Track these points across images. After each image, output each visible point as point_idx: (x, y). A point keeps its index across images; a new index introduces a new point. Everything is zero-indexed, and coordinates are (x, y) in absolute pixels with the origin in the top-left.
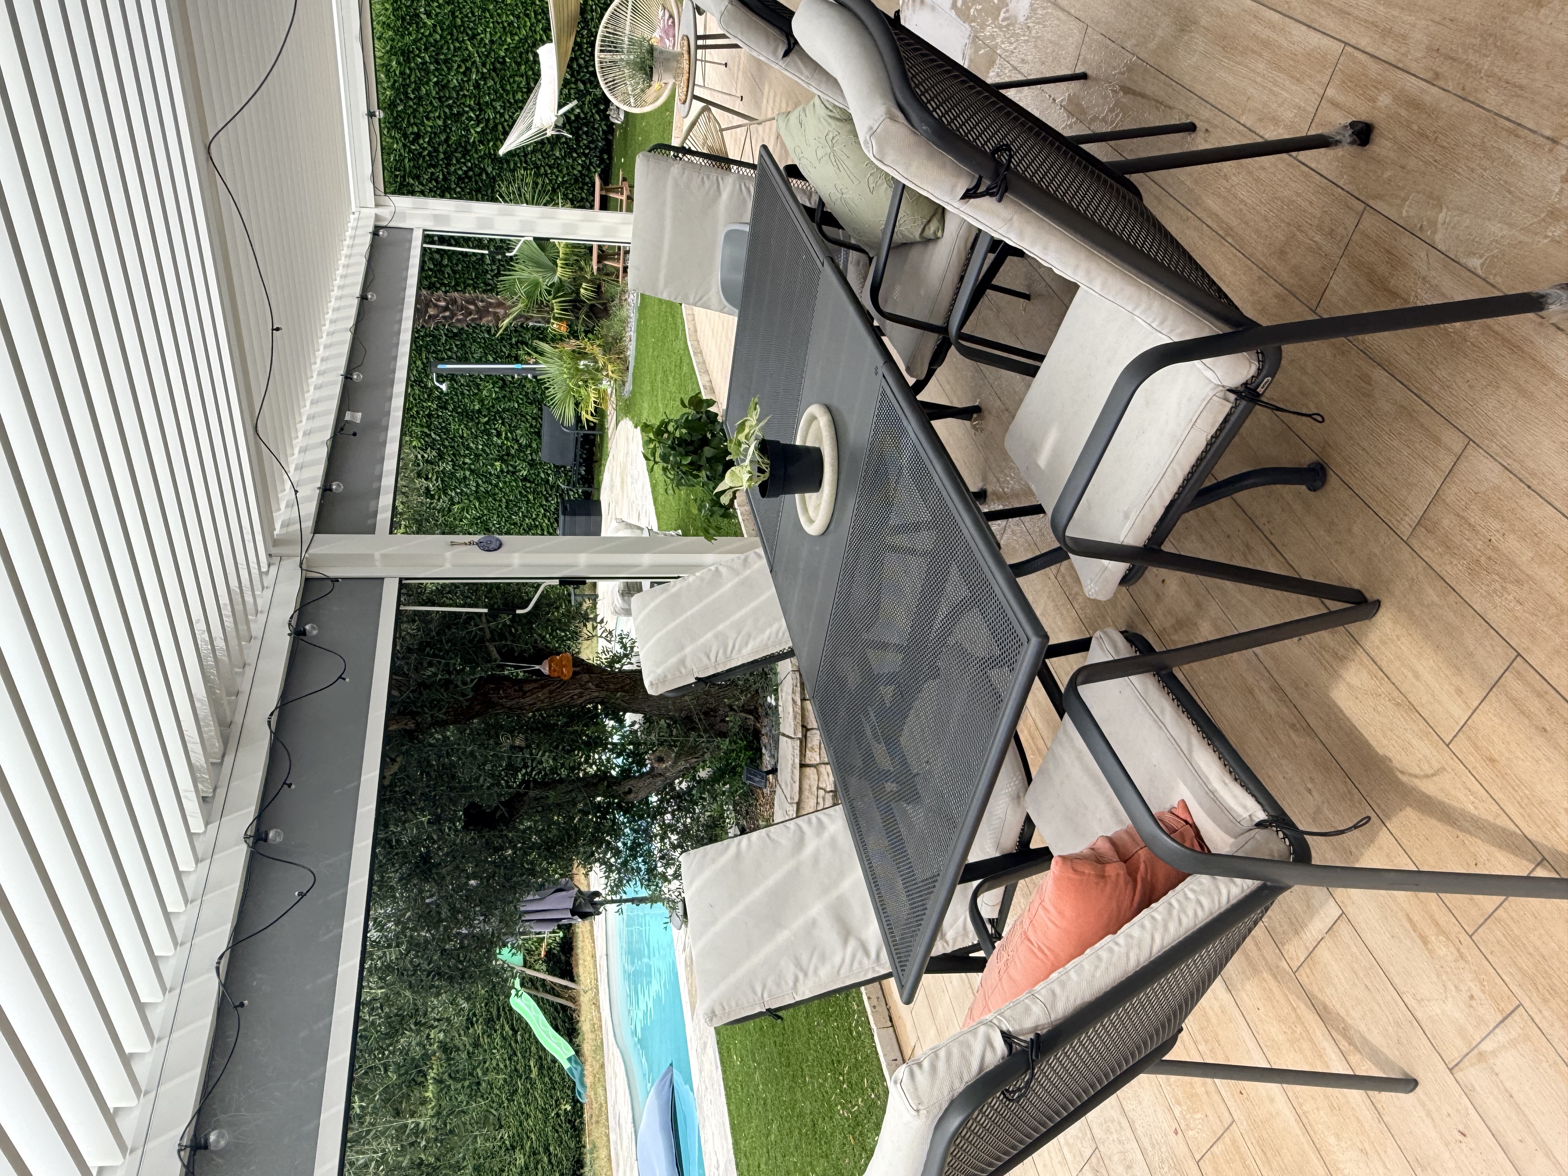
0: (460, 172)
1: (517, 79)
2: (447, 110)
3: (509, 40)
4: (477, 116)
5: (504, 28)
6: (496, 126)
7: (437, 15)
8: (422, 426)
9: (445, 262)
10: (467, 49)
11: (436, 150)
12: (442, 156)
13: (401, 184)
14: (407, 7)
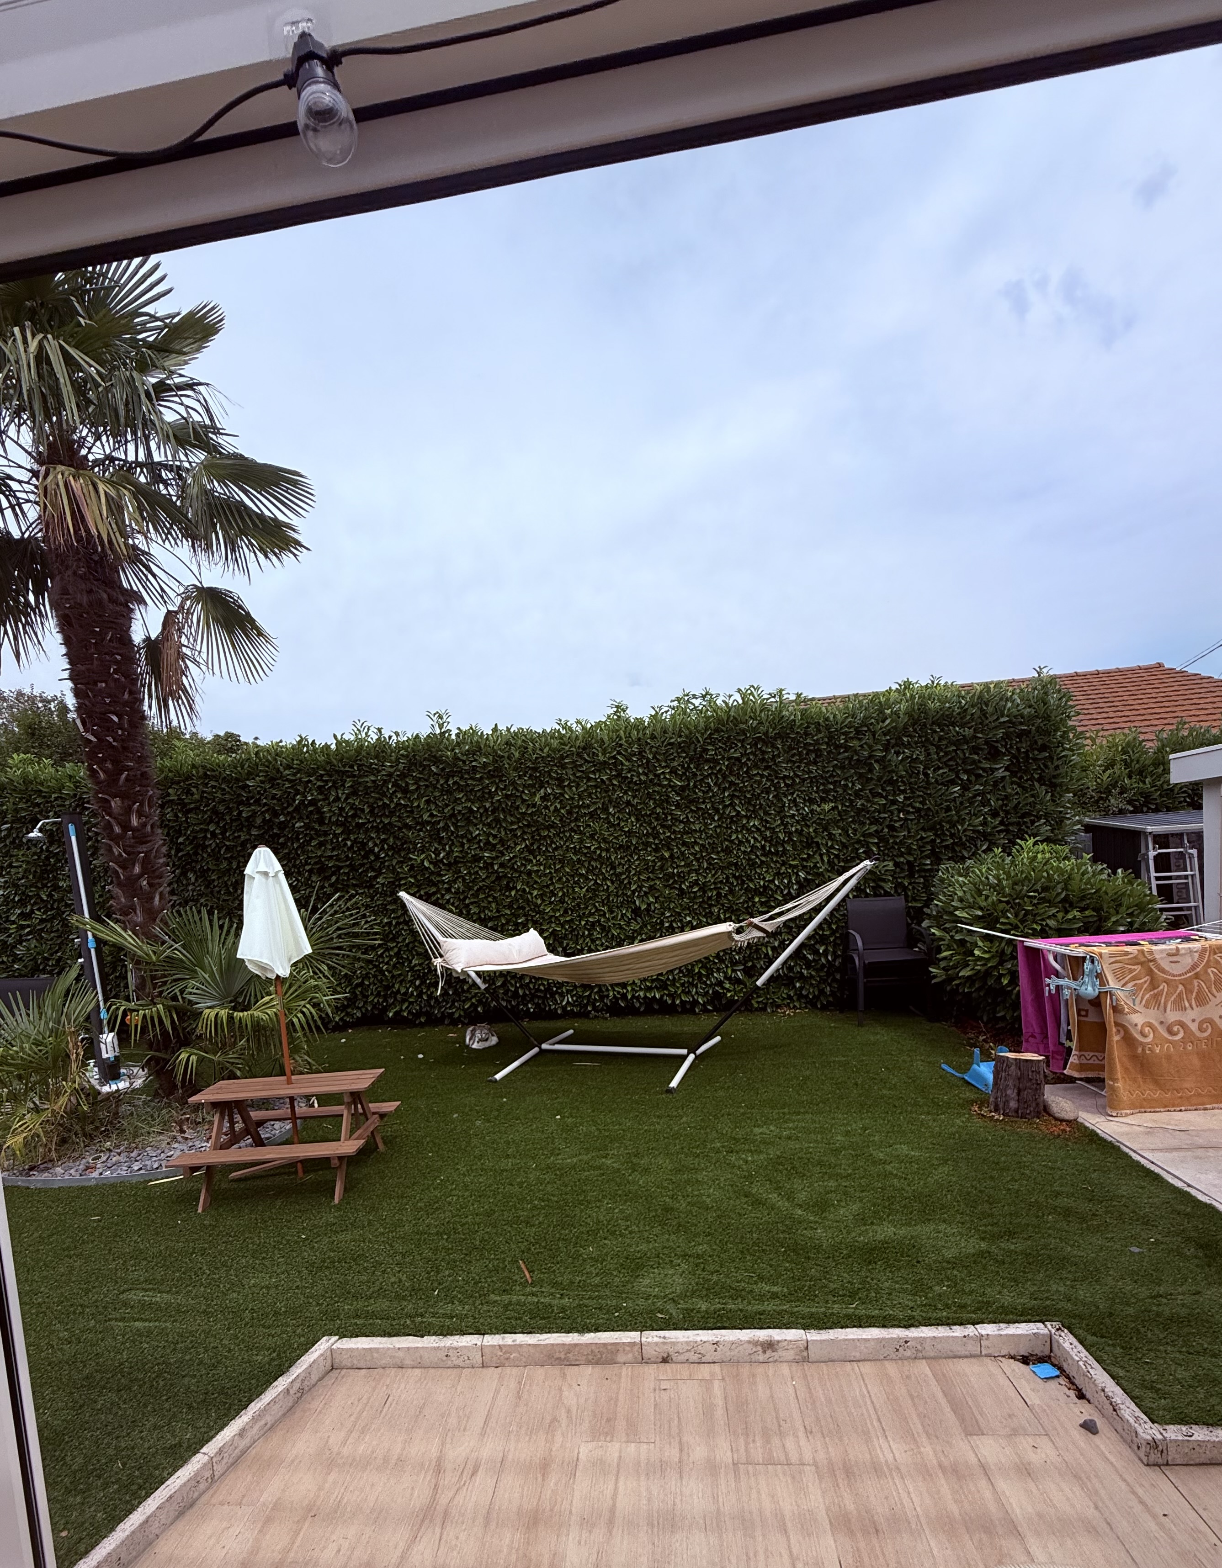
0: (371, 844)
1: (494, 905)
2: (441, 825)
3: (535, 893)
4: (441, 861)
5: (548, 886)
6: (435, 884)
7: (546, 807)
8: (17, 811)
9: (254, 832)
10: (516, 844)
11: (392, 814)
12: (386, 821)
13: (344, 772)
14: (549, 772)
